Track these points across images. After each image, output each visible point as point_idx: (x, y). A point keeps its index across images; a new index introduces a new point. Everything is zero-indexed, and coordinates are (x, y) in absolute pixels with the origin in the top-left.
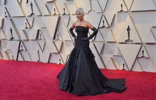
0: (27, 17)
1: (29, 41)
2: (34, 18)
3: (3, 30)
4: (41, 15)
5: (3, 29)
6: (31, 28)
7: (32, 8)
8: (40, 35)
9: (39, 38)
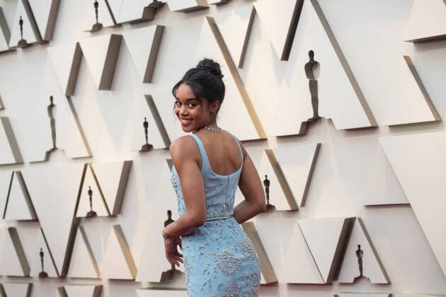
0: (272, 144)
1: (276, 293)
2: (319, 146)
3: (118, 229)
4: (373, 128)
5: (120, 221)
6: (294, 210)
7: (313, 86)
8: (359, 252)
9: (350, 270)
